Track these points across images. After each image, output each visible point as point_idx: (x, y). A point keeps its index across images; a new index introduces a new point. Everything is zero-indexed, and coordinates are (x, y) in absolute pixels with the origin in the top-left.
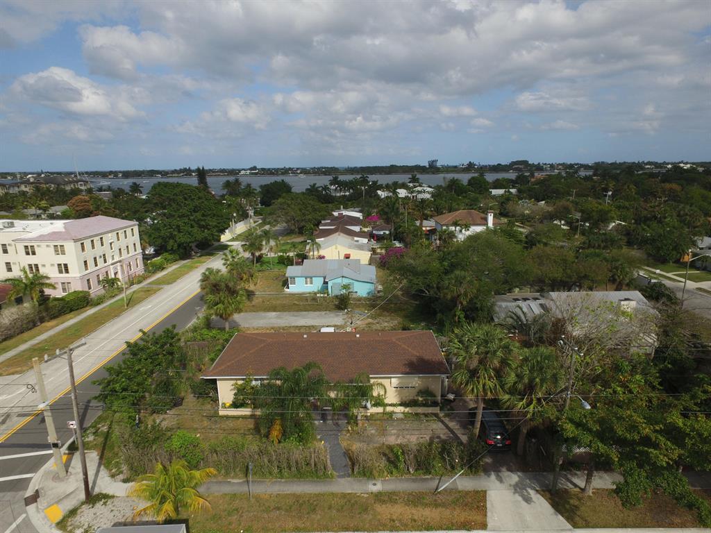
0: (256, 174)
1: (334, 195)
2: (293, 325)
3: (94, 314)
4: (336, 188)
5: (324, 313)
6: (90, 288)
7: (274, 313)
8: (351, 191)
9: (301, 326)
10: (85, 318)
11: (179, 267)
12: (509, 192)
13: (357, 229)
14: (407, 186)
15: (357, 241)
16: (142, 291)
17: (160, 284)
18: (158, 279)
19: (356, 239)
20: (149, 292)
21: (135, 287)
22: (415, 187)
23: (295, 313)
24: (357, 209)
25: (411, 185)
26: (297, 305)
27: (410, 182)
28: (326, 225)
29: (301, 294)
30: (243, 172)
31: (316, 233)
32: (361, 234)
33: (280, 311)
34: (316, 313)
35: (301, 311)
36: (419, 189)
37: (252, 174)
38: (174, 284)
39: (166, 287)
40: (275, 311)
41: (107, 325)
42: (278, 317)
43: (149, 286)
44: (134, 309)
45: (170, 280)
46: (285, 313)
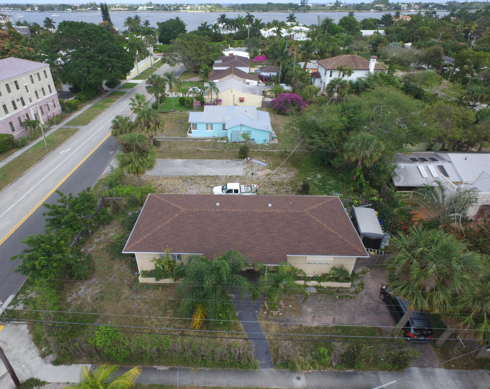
0: (152, 9)
1: (222, 33)
2: (199, 174)
3: (19, 157)
4: (224, 26)
5: (225, 161)
6: (13, 130)
7: (180, 160)
8: (237, 29)
9: (206, 176)
10: (12, 162)
11: (93, 107)
12: (378, 33)
13: (246, 70)
14: (286, 25)
15: (248, 83)
16: (61, 132)
17: (76, 124)
18: (75, 119)
19: (247, 81)
20: (67, 134)
21: (55, 128)
22: (293, 26)
23: (199, 161)
24: (244, 48)
25: (289, 24)
26: (200, 151)
27: (288, 21)
28: (218, 65)
29: (202, 139)
30: (140, 8)
31: (210, 74)
32: (250, 76)
33: (185, 158)
34: (218, 161)
35: (204, 158)
36: (297, 28)
37: (149, 9)
38: (89, 125)
39: (82, 128)
40: (181, 158)
41: (32, 169)
42: (185, 165)
43: (67, 127)
44: (56, 151)
45: (85, 121)
46: (191, 161)
